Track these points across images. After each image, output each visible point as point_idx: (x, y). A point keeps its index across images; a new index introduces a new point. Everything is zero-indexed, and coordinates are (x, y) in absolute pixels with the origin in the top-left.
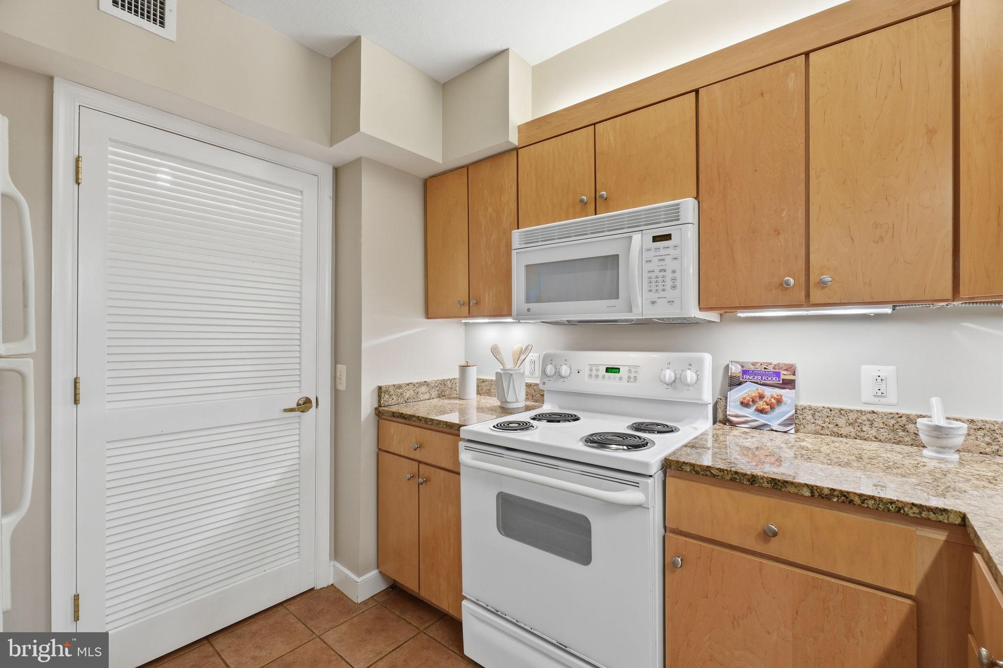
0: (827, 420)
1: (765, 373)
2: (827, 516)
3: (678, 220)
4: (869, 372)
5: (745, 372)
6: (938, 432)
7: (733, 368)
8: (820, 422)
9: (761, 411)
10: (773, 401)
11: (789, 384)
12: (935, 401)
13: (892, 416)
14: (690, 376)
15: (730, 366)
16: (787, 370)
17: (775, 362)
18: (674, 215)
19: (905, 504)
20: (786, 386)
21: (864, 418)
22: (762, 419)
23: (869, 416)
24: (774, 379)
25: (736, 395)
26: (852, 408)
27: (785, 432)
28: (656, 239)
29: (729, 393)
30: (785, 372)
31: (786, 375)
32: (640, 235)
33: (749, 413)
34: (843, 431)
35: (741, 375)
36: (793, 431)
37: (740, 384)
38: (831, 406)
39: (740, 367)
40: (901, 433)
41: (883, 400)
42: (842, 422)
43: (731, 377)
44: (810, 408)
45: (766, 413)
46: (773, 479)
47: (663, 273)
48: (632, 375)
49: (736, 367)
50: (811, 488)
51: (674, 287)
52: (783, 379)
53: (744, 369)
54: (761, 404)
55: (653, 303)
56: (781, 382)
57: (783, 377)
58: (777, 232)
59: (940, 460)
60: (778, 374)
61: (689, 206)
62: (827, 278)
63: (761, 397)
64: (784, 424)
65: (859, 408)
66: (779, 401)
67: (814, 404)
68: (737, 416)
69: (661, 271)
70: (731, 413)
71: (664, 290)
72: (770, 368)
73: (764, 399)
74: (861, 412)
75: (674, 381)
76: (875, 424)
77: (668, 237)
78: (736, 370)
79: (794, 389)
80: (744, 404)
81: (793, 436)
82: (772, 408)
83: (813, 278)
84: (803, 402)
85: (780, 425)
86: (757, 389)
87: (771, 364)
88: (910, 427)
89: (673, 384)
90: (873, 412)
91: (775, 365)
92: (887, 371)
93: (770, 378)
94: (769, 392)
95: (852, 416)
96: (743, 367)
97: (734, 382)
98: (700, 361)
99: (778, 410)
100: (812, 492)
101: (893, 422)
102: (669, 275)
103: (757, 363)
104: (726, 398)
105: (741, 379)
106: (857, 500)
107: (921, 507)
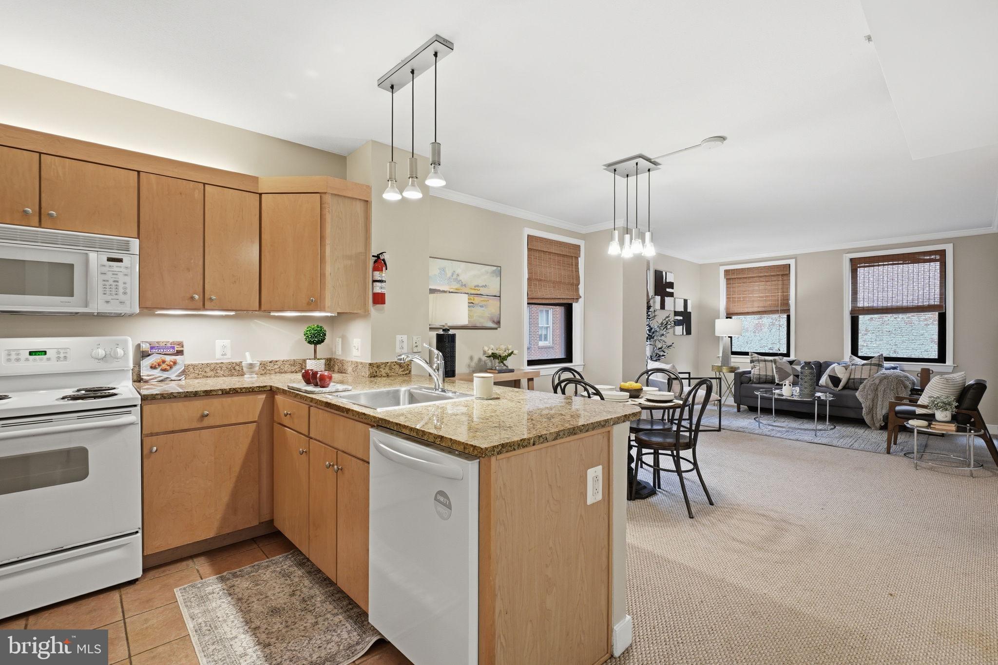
0: (201, 370)
1: (165, 347)
2: (228, 401)
3: (128, 251)
4: (219, 343)
5: (152, 348)
6: (251, 366)
7: (144, 346)
8: (197, 372)
9: (165, 370)
10: (172, 363)
11: (180, 353)
12: (247, 354)
13: (230, 364)
14: (120, 352)
15: (141, 344)
16: (178, 345)
17: (171, 341)
18: (126, 248)
19: (255, 387)
20: (179, 354)
21: (218, 366)
22: (165, 375)
23: (220, 365)
24: (171, 350)
25: (146, 363)
26: (212, 362)
27: (180, 380)
28: (110, 260)
29: (141, 362)
30: (178, 346)
31: (177, 348)
32: (96, 254)
33: (157, 373)
34: (208, 375)
35: (149, 350)
36: (184, 379)
37: (149, 355)
38: (203, 362)
39: (148, 344)
40: (233, 371)
41: (225, 356)
42: (208, 370)
43: (143, 352)
44: (192, 365)
45: (168, 371)
46: (206, 391)
47: (116, 283)
48: (62, 355)
49: (146, 345)
50: (222, 390)
51: (125, 293)
52: (177, 350)
53: (151, 346)
54: (164, 366)
55: (107, 302)
56: (175, 352)
57: (176, 349)
58: (188, 270)
59: (252, 377)
60: (173, 348)
61: (135, 244)
62: (214, 298)
63: (164, 362)
64: (178, 376)
65: (216, 362)
66: (175, 363)
67: (194, 363)
68: (148, 376)
69: (114, 281)
70: (143, 374)
71: (116, 294)
72: (169, 345)
73: (166, 363)
74: (217, 363)
75: (105, 356)
76: (223, 369)
77: (120, 260)
78: (145, 347)
79: (183, 355)
80: (153, 367)
81: (184, 381)
82: (171, 367)
83: (206, 296)
84: (188, 362)
85: (176, 376)
86: (161, 358)
87: (169, 342)
88: (237, 368)
89: (104, 358)
90: (222, 363)
91: (172, 342)
92: (227, 342)
93: (168, 350)
94: (168, 359)
95: (213, 366)
96: (150, 345)
97: (145, 355)
98: (126, 342)
99: (175, 368)
100: (222, 392)
101: (230, 366)
102: (121, 285)
103: (160, 342)
104: (139, 366)
105: (150, 353)
106: (239, 391)
107: (259, 387)
